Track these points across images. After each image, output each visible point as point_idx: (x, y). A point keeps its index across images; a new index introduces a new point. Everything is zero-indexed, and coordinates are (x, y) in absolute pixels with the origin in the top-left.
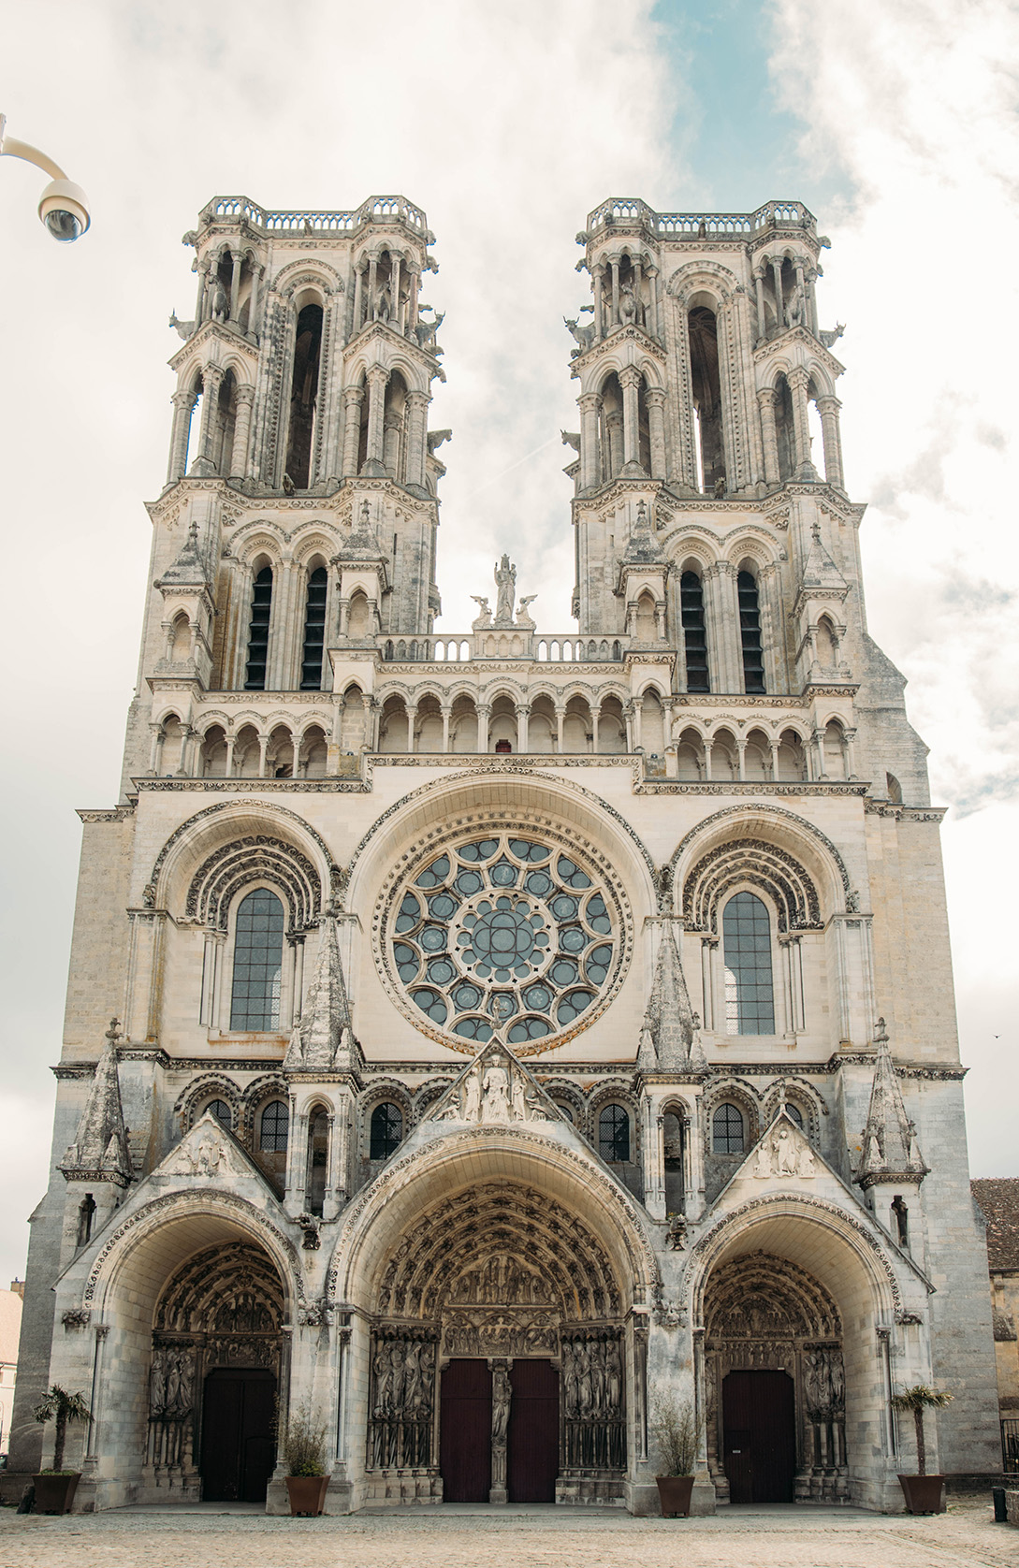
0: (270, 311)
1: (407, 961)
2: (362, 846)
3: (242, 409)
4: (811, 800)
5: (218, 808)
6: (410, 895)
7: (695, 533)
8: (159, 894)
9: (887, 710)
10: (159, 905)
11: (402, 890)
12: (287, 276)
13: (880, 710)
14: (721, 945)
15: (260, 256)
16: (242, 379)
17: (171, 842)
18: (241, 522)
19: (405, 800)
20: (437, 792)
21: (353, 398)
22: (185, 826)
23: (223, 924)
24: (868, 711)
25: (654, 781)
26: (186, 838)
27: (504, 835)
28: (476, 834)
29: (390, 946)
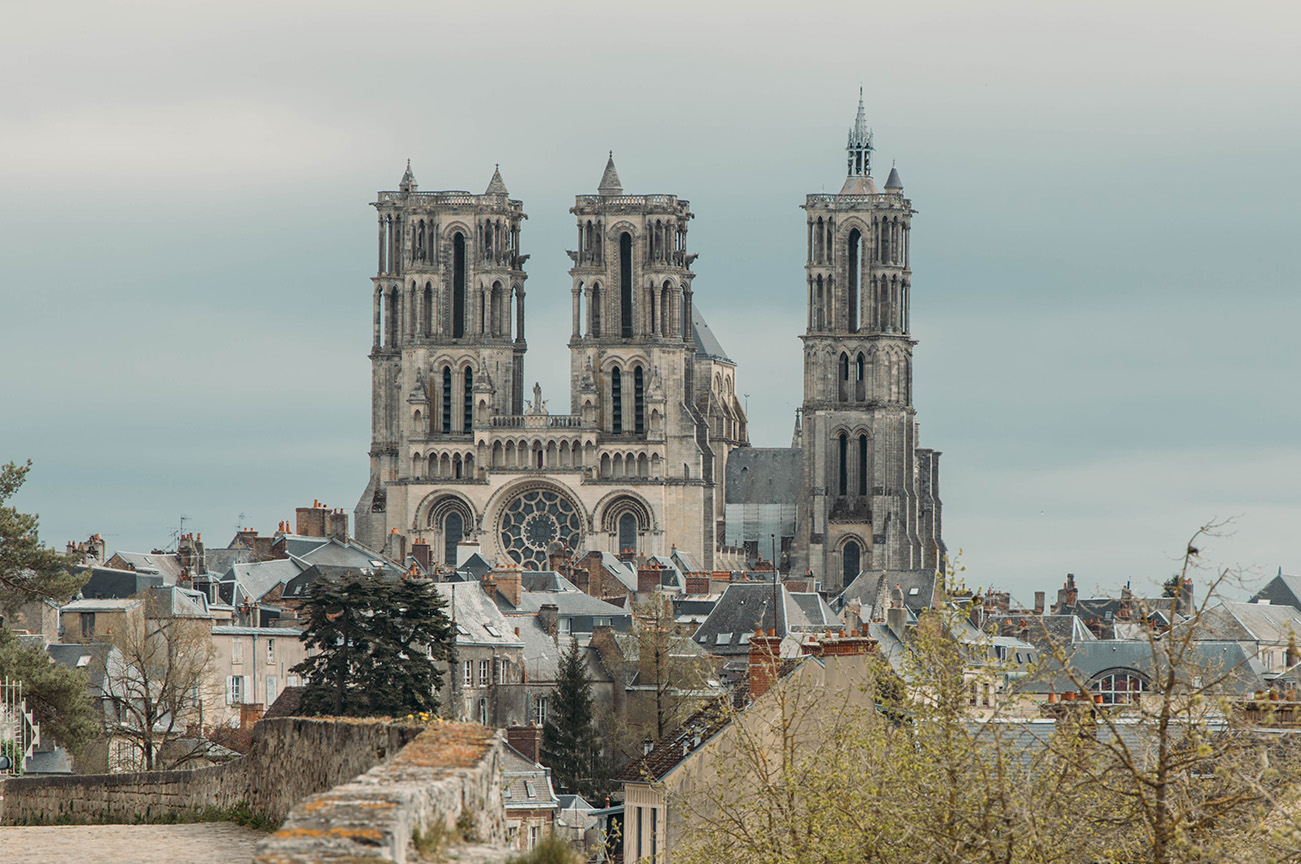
0: (442, 249)
1: (507, 541)
2: (487, 505)
3: (434, 299)
4: (643, 487)
5: (436, 491)
6: (507, 514)
7: (615, 359)
8: (418, 524)
9: (686, 436)
10: (418, 528)
11: (504, 513)
12: (448, 230)
13: (684, 437)
14: (618, 534)
15: (436, 220)
16: (433, 286)
17: (420, 505)
18: (436, 356)
19: (501, 488)
20: (513, 484)
21: (479, 294)
22: (425, 499)
23: (441, 528)
24: (679, 437)
25: (588, 481)
26: (426, 503)
27: (540, 491)
28: (530, 491)
29: (500, 535)
